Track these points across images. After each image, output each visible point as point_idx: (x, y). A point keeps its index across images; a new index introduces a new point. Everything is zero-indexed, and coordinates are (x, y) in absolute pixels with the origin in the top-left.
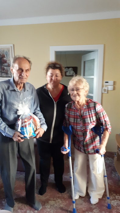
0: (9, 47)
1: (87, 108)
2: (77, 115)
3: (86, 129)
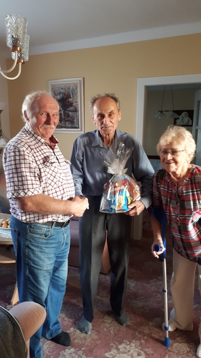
0: (77, 82)
1: (189, 182)
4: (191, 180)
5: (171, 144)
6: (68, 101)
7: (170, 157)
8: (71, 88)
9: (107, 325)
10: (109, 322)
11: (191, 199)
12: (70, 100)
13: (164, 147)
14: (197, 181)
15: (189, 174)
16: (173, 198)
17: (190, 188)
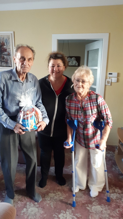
0: (9, 34)
1: (89, 99)
2: (78, 107)
3: (87, 121)
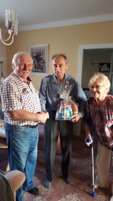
4: (107, 104)
5: (96, 82)
6: (40, 57)
7: (95, 90)
8: (42, 50)
9: (60, 184)
10: (61, 182)
11: (107, 114)
12: (41, 56)
13: (92, 84)
14: (110, 104)
15: (106, 100)
16: (97, 113)
17: (107, 108)
